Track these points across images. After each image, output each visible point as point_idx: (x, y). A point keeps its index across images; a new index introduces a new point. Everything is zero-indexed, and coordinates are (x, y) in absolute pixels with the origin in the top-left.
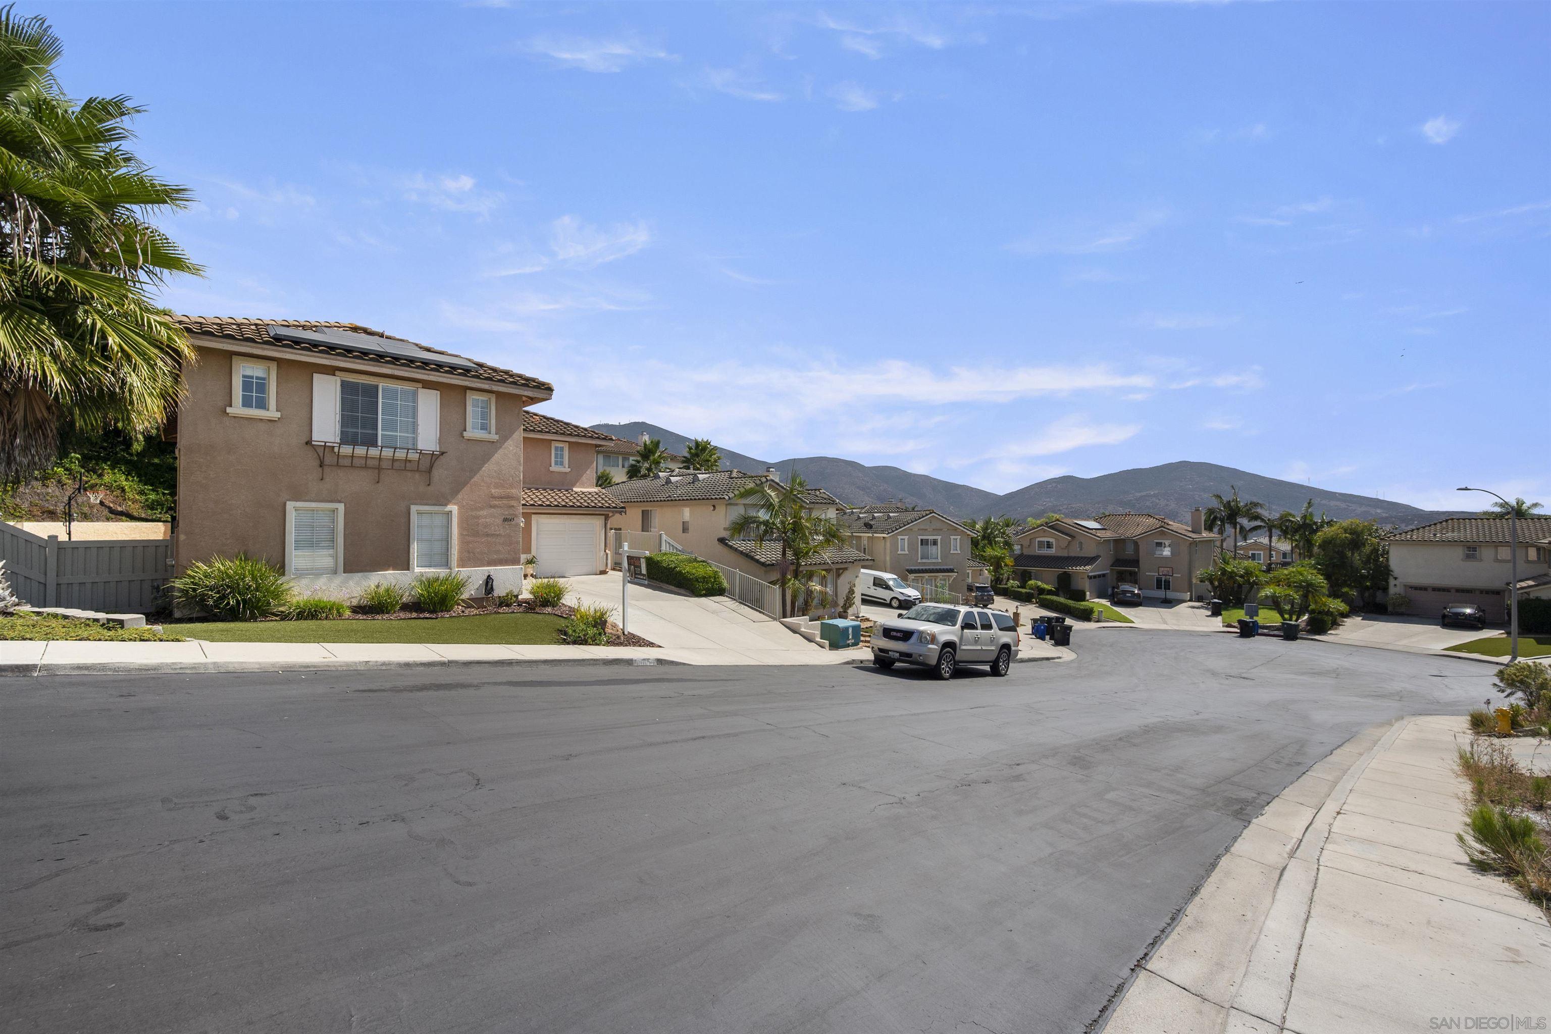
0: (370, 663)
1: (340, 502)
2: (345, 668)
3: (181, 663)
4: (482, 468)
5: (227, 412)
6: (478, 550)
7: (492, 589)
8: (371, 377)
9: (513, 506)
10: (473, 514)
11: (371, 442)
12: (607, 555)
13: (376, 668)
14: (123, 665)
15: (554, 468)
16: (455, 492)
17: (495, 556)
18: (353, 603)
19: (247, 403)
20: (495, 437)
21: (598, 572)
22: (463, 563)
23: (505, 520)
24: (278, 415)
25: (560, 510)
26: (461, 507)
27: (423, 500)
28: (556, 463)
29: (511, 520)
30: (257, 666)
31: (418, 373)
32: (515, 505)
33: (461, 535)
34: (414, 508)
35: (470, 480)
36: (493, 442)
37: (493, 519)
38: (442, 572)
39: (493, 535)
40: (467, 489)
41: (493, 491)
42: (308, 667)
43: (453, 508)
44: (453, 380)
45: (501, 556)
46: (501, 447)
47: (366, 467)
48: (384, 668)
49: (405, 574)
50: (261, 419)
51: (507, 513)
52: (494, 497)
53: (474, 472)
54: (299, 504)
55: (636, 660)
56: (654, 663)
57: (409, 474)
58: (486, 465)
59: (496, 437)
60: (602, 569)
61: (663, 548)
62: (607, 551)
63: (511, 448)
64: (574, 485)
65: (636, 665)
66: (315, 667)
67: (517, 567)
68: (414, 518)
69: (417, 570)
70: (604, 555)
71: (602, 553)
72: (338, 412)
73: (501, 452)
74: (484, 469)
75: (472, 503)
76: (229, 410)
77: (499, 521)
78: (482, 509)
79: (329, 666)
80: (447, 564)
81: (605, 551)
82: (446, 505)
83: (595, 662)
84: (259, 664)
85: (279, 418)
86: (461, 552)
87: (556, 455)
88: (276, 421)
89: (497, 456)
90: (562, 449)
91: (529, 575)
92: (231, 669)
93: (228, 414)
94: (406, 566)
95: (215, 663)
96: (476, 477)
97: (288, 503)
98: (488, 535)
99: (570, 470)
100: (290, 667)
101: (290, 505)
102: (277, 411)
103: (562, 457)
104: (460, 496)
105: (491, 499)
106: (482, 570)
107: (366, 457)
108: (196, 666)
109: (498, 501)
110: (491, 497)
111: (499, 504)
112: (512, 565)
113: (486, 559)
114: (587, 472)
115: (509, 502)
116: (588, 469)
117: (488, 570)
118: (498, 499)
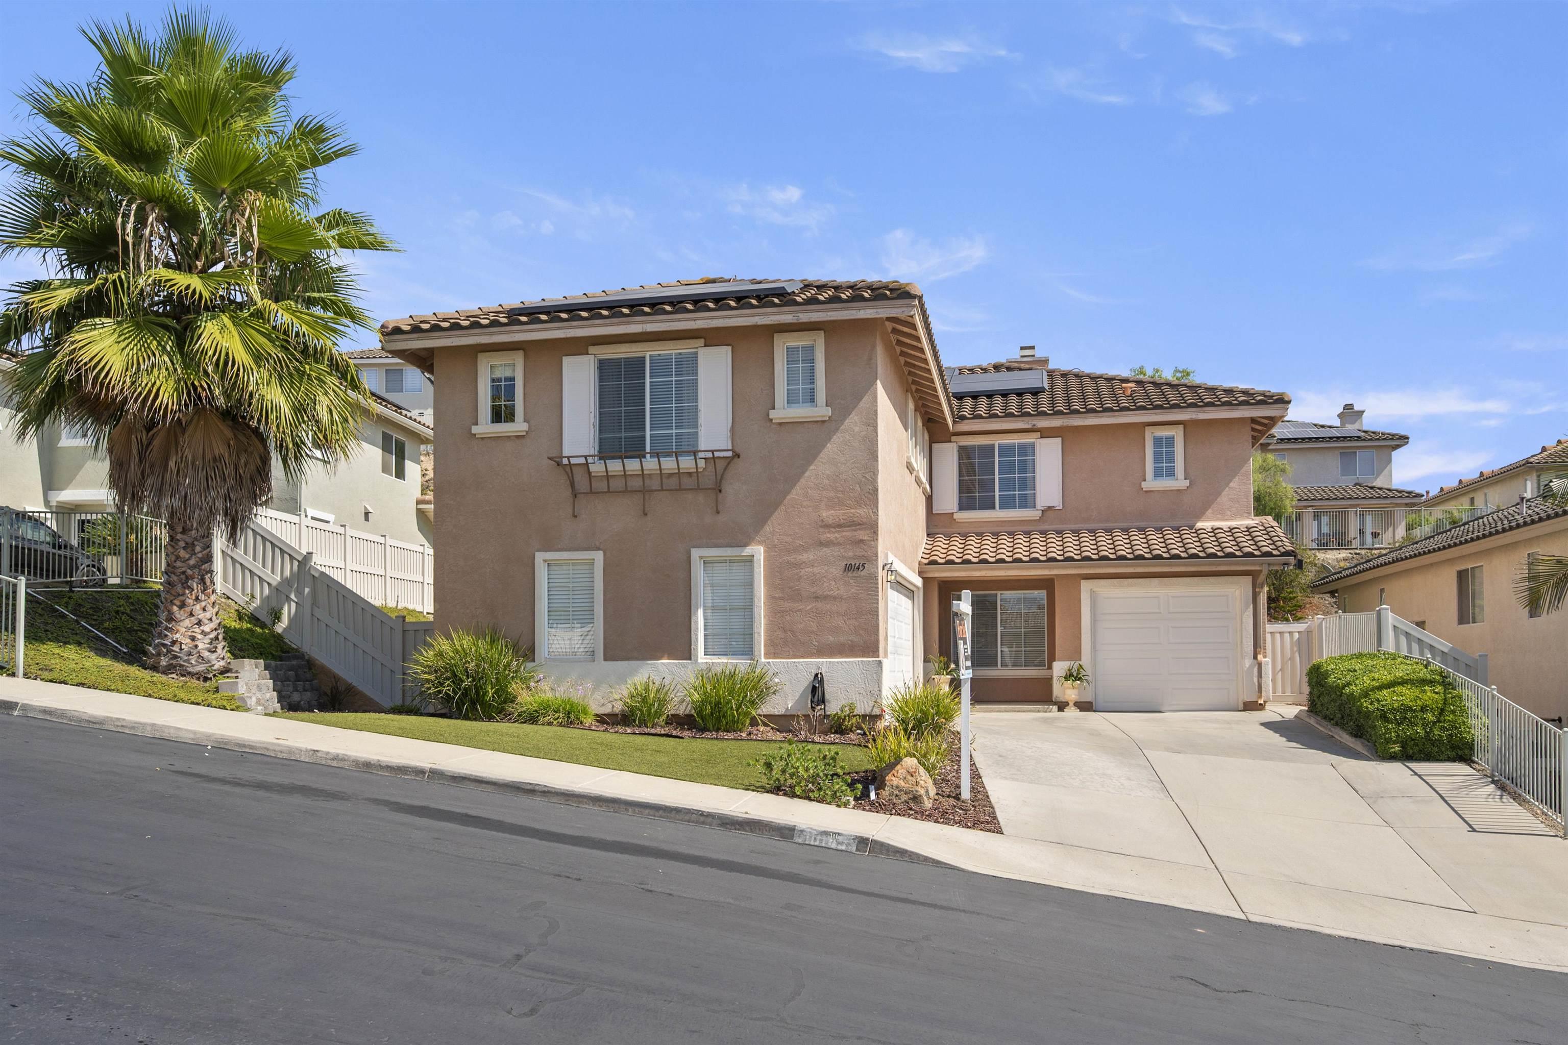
1: (598, 549)
2: (285, 756)
4: (804, 473)
5: (473, 432)
6: (801, 626)
7: (823, 701)
8: (633, 345)
9: (862, 541)
10: (791, 558)
11: (636, 450)
12: (1260, 665)
15: (1151, 483)
16: (761, 521)
17: (831, 638)
19: (495, 417)
20: (822, 411)
21: (1241, 707)
22: (774, 650)
23: (849, 568)
24: (526, 427)
25: (1127, 566)
26: (770, 549)
27: (711, 539)
28: (1158, 474)
29: (858, 568)
32: (866, 538)
33: (770, 598)
34: (696, 553)
35: (785, 498)
36: (823, 422)
37: (826, 568)
38: (741, 664)
39: (826, 597)
40: (778, 515)
41: (825, 514)
43: (758, 551)
45: (842, 639)
46: (837, 429)
47: (626, 491)
49: (684, 666)
50: (509, 437)
51: (851, 554)
52: (827, 526)
53: (792, 481)
54: (550, 555)
57: (690, 496)
58: (812, 467)
59: (828, 412)
60: (1249, 697)
61: (1389, 645)
62: (1260, 656)
63: (857, 429)
64: (1200, 516)
65: (800, 841)
66: (251, 747)
67: (870, 659)
68: (697, 570)
69: (704, 659)
70: (1251, 667)
71: (1248, 662)
72: (592, 410)
73: (837, 438)
74: (807, 474)
75: (789, 539)
76: (475, 429)
77: (836, 571)
78: (805, 549)
79: (268, 749)
80: (748, 651)
81: (1255, 657)
82: (745, 545)
84: (195, 733)
85: (527, 432)
86: (770, 630)
87: (1157, 458)
88: (523, 436)
89: (831, 448)
90: (1170, 441)
91: (1071, 704)
92: (165, 735)
93: (474, 435)
94: (686, 653)
95: (153, 725)
96: (794, 491)
97: (537, 554)
98: (817, 598)
99: (1187, 483)
100: (226, 743)
101: (540, 557)
102: (525, 421)
103: (1171, 458)
104: (768, 528)
105: (821, 530)
106: (807, 664)
107: (625, 476)
108: (136, 725)
109: (833, 533)
110: (821, 527)
111: (837, 539)
112: (863, 656)
113: (816, 644)
114: (1232, 484)
115: (855, 533)
116: (1234, 477)
117: (819, 663)
118: (834, 528)
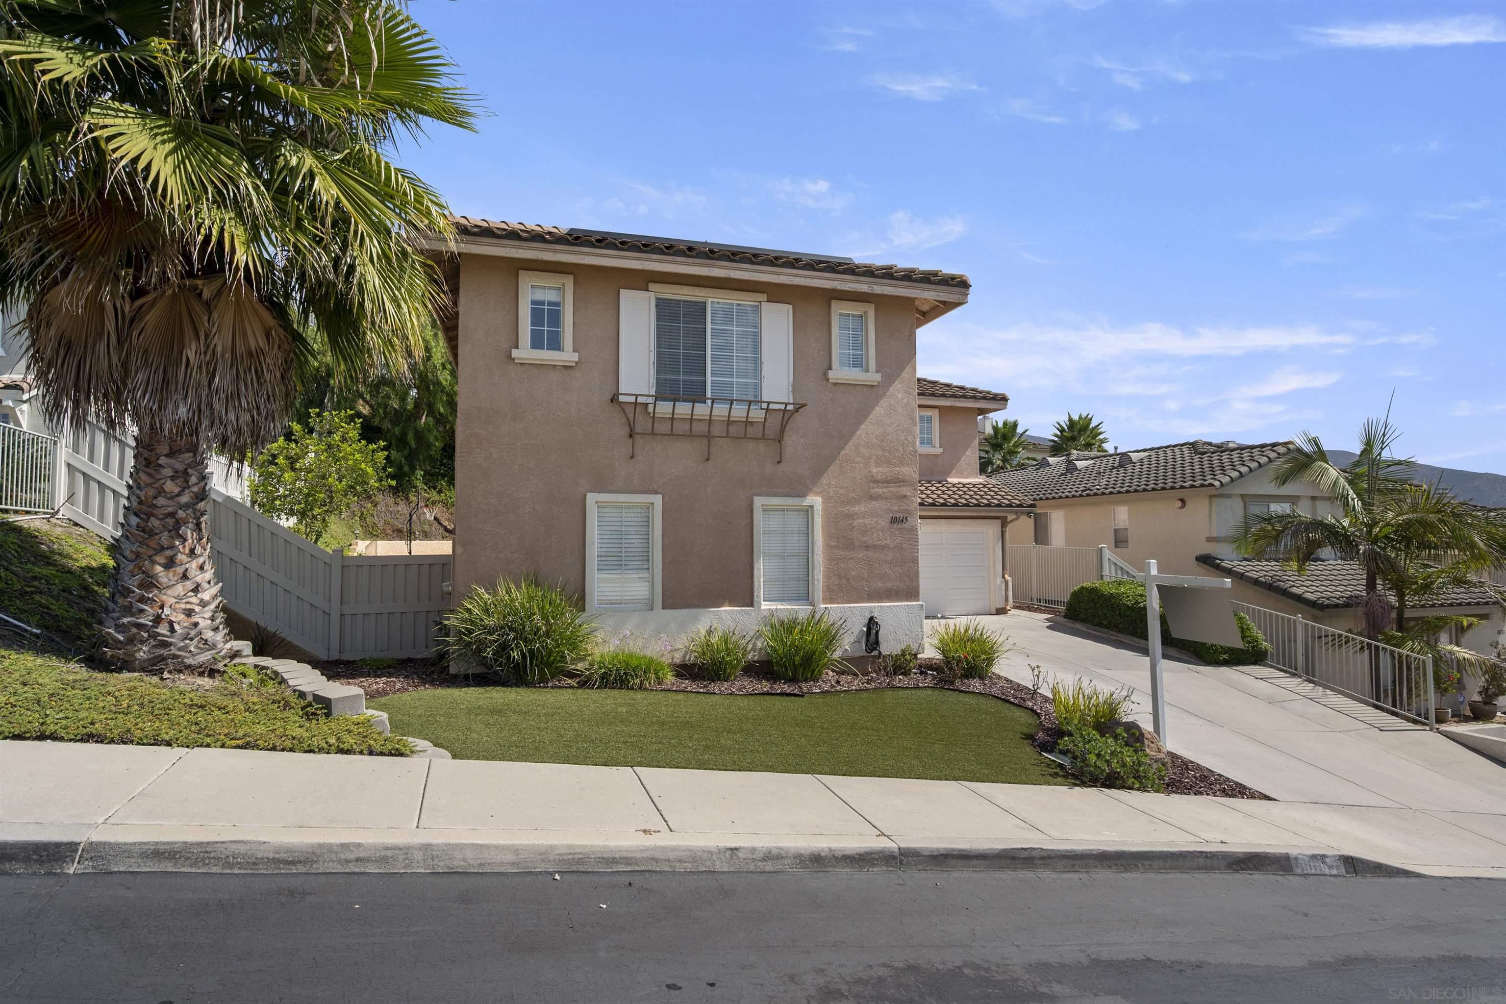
0: (741, 855)
1: (656, 492)
2: (689, 866)
3: (359, 845)
4: (856, 431)
5: (513, 356)
6: (853, 573)
7: (877, 642)
8: (697, 289)
9: (905, 496)
10: (846, 509)
11: (696, 395)
12: (1006, 582)
13: (752, 868)
14: (242, 848)
16: (818, 473)
17: (880, 584)
18: (675, 660)
19: (537, 343)
20: (873, 377)
21: (995, 611)
22: (831, 595)
23: (894, 521)
24: (575, 357)
25: (937, 510)
26: (826, 500)
27: (772, 487)
28: (922, 442)
29: (902, 521)
30: (511, 857)
31: (763, 272)
32: (908, 494)
33: (828, 547)
34: (758, 501)
35: (839, 453)
36: (872, 386)
37: (875, 520)
38: (801, 611)
39: (875, 547)
40: (834, 468)
41: (874, 471)
42: (614, 861)
43: (815, 501)
44: (815, 280)
45: (889, 585)
46: (884, 395)
47: (690, 435)
48: (769, 866)
49: (746, 613)
50: (555, 366)
51: (896, 508)
52: (876, 482)
53: (845, 437)
54: (603, 497)
55: (1296, 859)
56: (1337, 868)
57: (751, 445)
58: (863, 427)
59: (878, 378)
60: (1000, 605)
61: (1106, 572)
62: (1006, 576)
63: (900, 396)
64: (948, 473)
65: (1299, 871)
66: (628, 861)
67: (911, 603)
68: (758, 517)
69: (765, 606)
70: (1000, 584)
71: (999, 580)
72: (652, 348)
73: (884, 403)
74: (858, 433)
75: (842, 492)
76: (515, 353)
77: (884, 523)
78: (857, 501)
79: (656, 860)
80: (806, 597)
81: (1003, 577)
82: (804, 495)
83: (1209, 862)
84: (516, 850)
85: (576, 363)
86: (827, 577)
87: (922, 428)
88: (572, 367)
89: (879, 411)
90: (930, 420)
92: (458, 864)
93: (514, 359)
94: (749, 600)
95: (426, 847)
96: (847, 448)
97: (589, 495)
98: (868, 547)
99: (941, 450)
100: (580, 862)
101: (592, 499)
102: (574, 351)
103: (930, 432)
104: (824, 480)
105: (871, 485)
106: (861, 608)
107: (691, 419)
108: (389, 853)
109: (882, 488)
110: (872, 482)
111: (884, 493)
112: (907, 601)
113: (866, 589)
114: (967, 453)
115: (900, 489)
116: (968, 448)
117: (870, 607)
118: (883, 483)
